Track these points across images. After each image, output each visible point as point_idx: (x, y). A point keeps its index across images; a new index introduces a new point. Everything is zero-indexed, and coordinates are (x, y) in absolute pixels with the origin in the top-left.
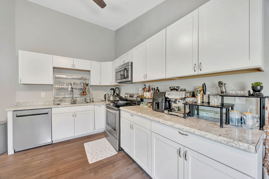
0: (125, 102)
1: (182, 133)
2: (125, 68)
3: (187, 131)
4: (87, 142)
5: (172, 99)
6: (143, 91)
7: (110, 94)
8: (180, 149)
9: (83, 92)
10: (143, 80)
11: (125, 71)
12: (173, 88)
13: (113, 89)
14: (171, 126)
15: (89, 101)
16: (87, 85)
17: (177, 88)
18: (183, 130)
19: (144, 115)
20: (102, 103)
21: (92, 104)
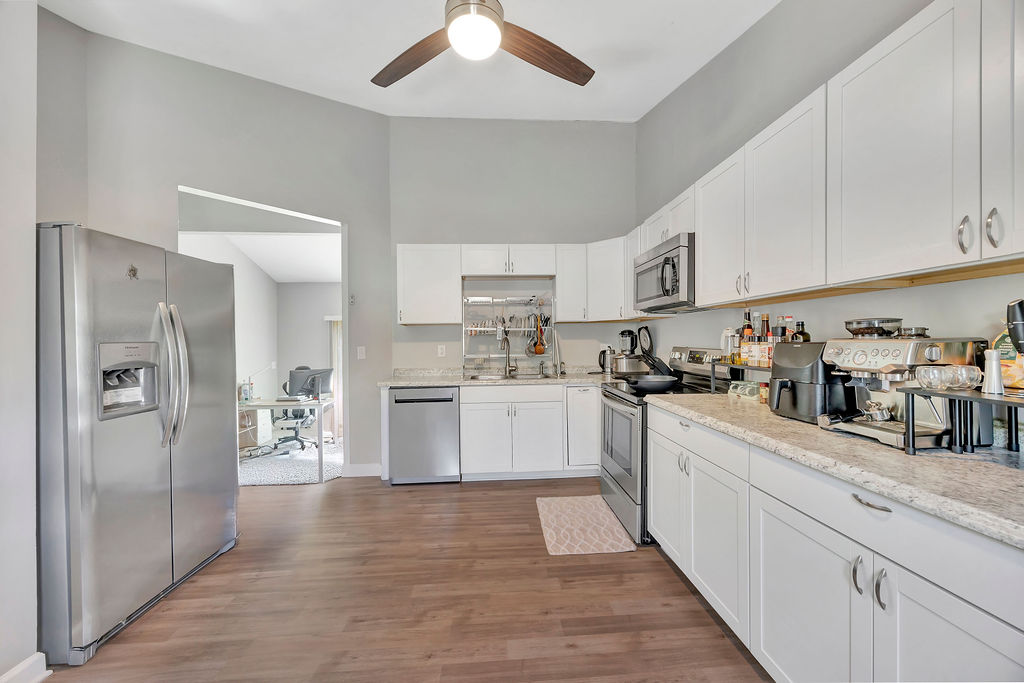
0: (669, 378)
1: (865, 500)
2: (665, 256)
3: (880, 494)
4: (547, 496)
5: (858, 370)
6: (737, 339)
7: (618, 351)
8: (859, 560)
9: (535, 344)
10: (733, 297)
11: (668, 268)
12: (864, 325)
13: (630, 333)
14: (822, 471)
15: (550, 372)
16: (547, 321)
17: (887, 326)
18: (867, 486)
19: (723, 425)
20: (590, 380)
21: (559, 380)
